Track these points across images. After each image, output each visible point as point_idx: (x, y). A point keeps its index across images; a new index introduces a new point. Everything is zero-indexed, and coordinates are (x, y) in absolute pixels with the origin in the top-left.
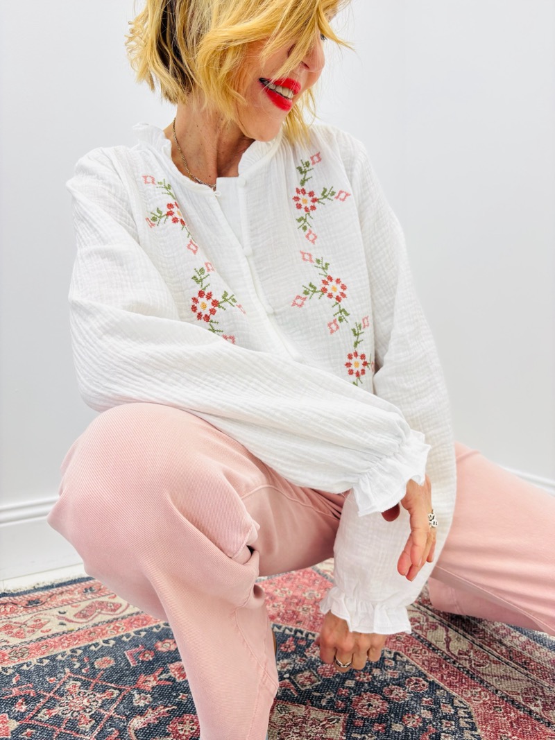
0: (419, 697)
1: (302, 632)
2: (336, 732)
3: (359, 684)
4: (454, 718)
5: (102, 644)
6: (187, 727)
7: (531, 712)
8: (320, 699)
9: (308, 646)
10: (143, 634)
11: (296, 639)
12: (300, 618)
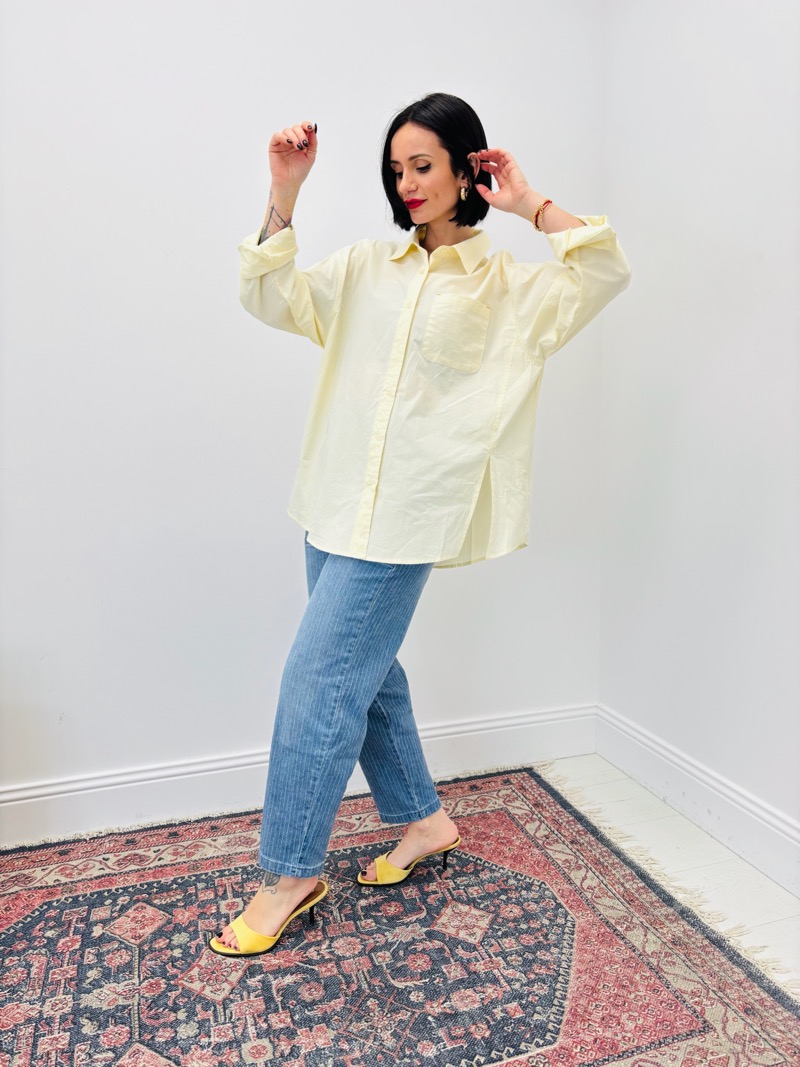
0: (545, 911)
1: (481, 860)
2: (484, 923)
3: (509, 899)
4: (563, 926)
5: (342, 851)
6: (393, 909)
7: (616, 930)
8: (480, 904)
9: (483, 870)
10: (370, 848)
11: (476, 864)
12: (483, 849)
